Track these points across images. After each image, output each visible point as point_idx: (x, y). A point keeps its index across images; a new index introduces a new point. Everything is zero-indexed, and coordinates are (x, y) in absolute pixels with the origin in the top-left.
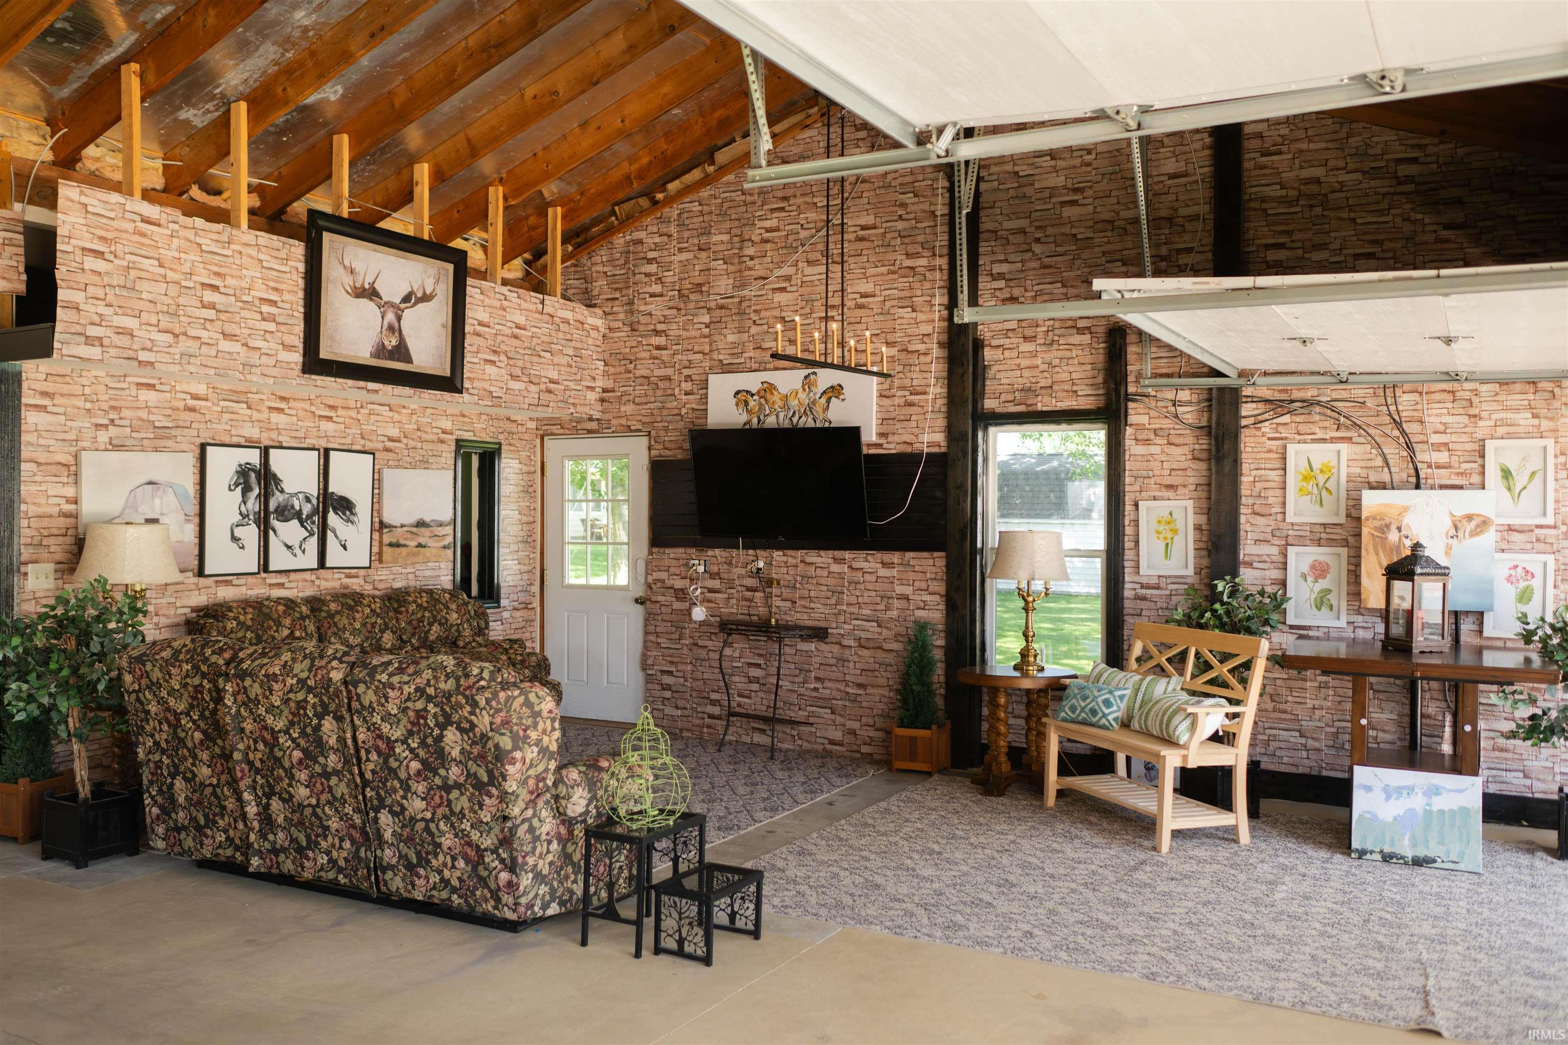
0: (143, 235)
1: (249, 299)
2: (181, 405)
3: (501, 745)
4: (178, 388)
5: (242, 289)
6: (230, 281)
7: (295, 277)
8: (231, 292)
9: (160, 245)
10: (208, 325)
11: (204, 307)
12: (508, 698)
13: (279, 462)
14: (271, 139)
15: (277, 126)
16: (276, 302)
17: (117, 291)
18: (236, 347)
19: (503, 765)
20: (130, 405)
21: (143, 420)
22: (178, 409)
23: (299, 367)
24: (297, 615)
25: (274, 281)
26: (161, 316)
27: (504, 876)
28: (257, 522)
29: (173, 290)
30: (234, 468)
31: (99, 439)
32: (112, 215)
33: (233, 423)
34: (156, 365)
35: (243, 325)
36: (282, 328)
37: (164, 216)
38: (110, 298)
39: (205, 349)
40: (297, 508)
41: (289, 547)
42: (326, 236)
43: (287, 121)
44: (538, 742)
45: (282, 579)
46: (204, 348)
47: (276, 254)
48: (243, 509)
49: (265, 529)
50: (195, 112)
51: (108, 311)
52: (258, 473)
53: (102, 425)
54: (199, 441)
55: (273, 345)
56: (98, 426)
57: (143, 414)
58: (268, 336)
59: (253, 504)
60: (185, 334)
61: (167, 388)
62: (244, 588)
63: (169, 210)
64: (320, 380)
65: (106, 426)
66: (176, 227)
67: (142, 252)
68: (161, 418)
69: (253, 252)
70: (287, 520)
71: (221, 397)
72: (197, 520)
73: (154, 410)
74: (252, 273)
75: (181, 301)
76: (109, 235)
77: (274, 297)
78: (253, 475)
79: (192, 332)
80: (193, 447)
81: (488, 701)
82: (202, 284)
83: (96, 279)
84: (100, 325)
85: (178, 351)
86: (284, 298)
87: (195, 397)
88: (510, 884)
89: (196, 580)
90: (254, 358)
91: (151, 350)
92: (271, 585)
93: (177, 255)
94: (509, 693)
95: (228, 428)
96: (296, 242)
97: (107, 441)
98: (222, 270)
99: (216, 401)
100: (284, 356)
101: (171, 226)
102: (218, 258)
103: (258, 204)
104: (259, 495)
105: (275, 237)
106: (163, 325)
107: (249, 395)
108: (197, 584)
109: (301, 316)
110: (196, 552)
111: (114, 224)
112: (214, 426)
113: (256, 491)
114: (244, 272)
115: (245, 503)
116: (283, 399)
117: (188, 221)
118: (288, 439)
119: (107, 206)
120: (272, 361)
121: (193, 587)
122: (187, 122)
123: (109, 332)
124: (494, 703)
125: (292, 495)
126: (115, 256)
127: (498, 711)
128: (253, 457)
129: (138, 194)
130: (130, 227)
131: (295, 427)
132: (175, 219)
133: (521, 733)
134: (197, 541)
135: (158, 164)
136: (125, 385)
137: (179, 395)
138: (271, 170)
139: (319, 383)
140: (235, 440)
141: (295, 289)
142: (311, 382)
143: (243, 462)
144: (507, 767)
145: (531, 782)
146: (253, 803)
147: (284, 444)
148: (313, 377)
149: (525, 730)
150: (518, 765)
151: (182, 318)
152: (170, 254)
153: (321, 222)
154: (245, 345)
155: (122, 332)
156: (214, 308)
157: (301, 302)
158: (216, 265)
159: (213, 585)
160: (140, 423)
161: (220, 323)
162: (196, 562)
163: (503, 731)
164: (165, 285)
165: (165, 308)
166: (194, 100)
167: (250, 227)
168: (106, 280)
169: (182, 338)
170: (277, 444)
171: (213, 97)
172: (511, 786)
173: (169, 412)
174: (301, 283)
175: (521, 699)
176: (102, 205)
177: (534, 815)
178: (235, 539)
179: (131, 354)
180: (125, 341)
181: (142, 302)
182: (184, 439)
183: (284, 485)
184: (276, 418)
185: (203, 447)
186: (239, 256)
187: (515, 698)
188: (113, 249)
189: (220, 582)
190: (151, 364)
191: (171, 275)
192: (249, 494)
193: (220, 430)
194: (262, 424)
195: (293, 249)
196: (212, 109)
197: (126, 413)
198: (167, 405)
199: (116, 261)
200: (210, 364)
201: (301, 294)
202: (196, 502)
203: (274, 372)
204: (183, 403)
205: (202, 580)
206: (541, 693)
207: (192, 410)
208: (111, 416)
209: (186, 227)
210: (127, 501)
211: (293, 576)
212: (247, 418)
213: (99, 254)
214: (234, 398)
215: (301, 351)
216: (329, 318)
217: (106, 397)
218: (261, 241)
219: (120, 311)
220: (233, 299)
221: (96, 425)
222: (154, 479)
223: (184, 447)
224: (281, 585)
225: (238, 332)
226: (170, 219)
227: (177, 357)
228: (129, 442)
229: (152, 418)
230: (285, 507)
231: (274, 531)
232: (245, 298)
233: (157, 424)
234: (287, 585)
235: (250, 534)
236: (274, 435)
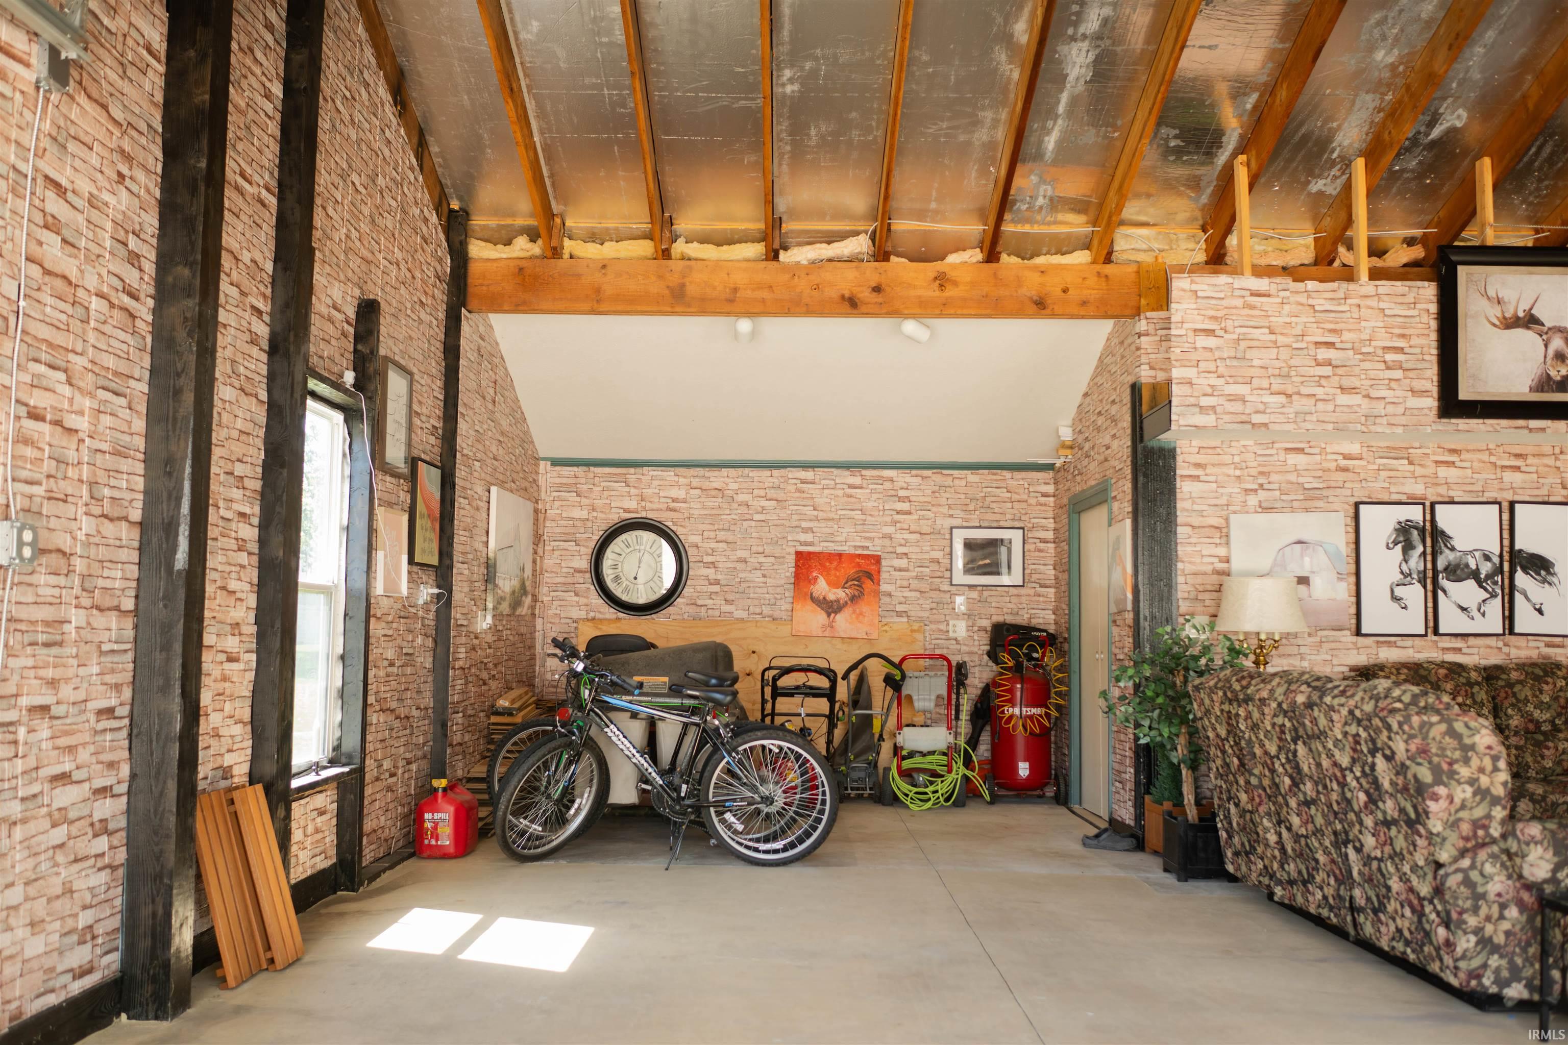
0: (1252, 307)
1: (1371, 350)
2: (1333, 465)
3: (1419, 776)
4: (1328, 450)
5: (1362, 341)
6: (1346, 336)
7: (1425, 319)
8: (1349, 346)
9: (1270, 313)
10: (1323, 382)
11: (1318, 365)
12: (1423, 725)
13: (1446, 518)
14: (1413, 185)
15: (1412, 171)
16: (1402, 349)
17: (1228, 362)
18: (1356, 399)
19: (1424, 800)
20: (1278, 469)
21: (1292, 483)
22: (1329, 470)
23: (1435, 412)
24: (1463, 680)
25: (1400, 327)
26: (1272, 380)
27: (1442, 932)
28: (1423, 581)
29: (1284, 354)
30: (1391, 525)
31: (1249, 503)
32: (1222, 295)
33: (1392, 480)
34: (1271, 426)
35: (1363, 377)
36: (1411, 374)
37: (1274, 286)
38: (1221, 370)
39: (1320, 406)
40: (1474, 567)
41: (1464, 609)
42: (1462, 271)
43: (1420, 162)
44: (1472, 782)
45: (1458, 643)
46: (1320, 404)
47: (1400, 299)
48: (1405, 568)
49: (1434, 591)
50: (1324, 181)
51: (1221, 381)
52: (1422, 531)
53: (1251, 490)
54: (1353, 500)
55: (1399, 393)
56: (1247, 491)
57: (1293, 477)
58: (1393, 384)
59: (1415, 562)
60: (1298, 393)
61: (1316, 451)
62: (1411, 651)
63: (1278, 280)
64: (1462, 423)
65: (1256, 490)
66: (1287, 294)
67: (1252, 323)
68: (1311, 480)
69: (1373, 303)
70: (1459, 580)
71: (1377, 455)
72: (1353, 579)
73: (1303, 473)
74: (1373, 324)
75: (1293, 362)
76: (1219, 314)
77: (1401, 343)
78: (1415, 533)
79: (1305, 390)
80: (1347, 506)
81: (1400, 724)
82: (1316, 343)
83: (1208, 355)
84: (1212, 395)
85: (1291, 410)
86: (1412, 343)
87: (1346, 457)
88: (1448, 944)
89: (1355, 639)
90: (1379, 408)
91: (1264, 412)
92: (1443, 649)
93: (1288, 320)
94: (1425, 718)
95: (1387, 485)
96: (1426, 284)
97: (1257, 504)
98: (1337, 327)
99: (1372, 460)
100: (1414, 402)
101: (1282, 294)
102: (1333, 315)
103: (1422, 255)
104: (1424, 553)
105: (1399, 283)
106: (1275, 387)
107: (1411, 451)
108: (1355, 644)
109: (1434, 359)
110: (1353, 610)
111: (1225, 303)
112: (1370, 484)
113: (1420, 549)
114: (1363, 324)
115: (1406, 562)
116: (1453, 451)
117: (1300, 286)
118: (1461, 493)
119: (1217, 289)
120: (1400, 410)
121: (1351, 646)
122: (1321, 193)
123: (1221, 400)
124: (1406, 727)
125: (1465, 553)
126: (1226, 332)
127: (1411, 737)
128: (1415, 514)
129: (1248, 270)
130: (1239, 302)
131: (1468, 481)
132: (1285, 287)
133: (1445, 767)
134: (1354, 599)
135: (1310, 240)
136: (1273, 452)
137: (1330, 457)
138: (1430, 217)
139: (1461, 427)
140: (1395, 498)
141: (1426, 332)
142: (1451, 428)
143: (1402, 519)
144: (1429, 803)
145: (1465, 828)
146: (1272, 831)
147: (1456, 499)
148: (1453, 421)
149: (1450, 764)
150: (1443, 804)
151: (1294, 379)
152: (1281, 320)
153: (1454, 258)
154: (1368, 396)
155: (1233, 398)
156: (1330, 365)
157: (1435, 344)
158: (1331, 322)
159: (1374, 645)
160: (1289, 486)
161: (1337, 378)
162: (1354, 621)
163: (1419, 760)
164: (1276, 350)
165: (1277, 372)
166: (1317, 171)
167: (1370, 279)
168: (1217, 354)
169: (1295, 397)
170: (1447, 500)
171: (1333, 163)
172: (1436, 825)
173: (1320, 473)
174: (1434, 324)
175: (1443, 727)
176: (1211, 288)
177: (1473, 866)
178: (1395, 599)
179: (1244, 418)
180: (1237, 407)
181: (1253, 370)
182: (1336, 499)
183: (1456, 543)
184: (1443, 472)
185: (1357, 505)
186: (1356, 309)
187: (1432, 725)
188: (1223, 325)
189: (1382, 642)
190: (1265, 425)
191: (1281, 339)
192: (1411, 552)
193: (1378, 487)
194: (1427, 480)
195: (1421, 291)
196: (1338, 174)
197: (1274, 477)
198: (1319, 467)
199: (1227, 336)
200: (1327, 419)
201: (1434, 336)
202: (1352, 561)
203: (1403, 420)
204: (1335, 464)
205: (1360, 639)
206: (1473, 724)
207: (1345, 470)
208: (1260, 481)
209: (1297, 292)
210: (1275, 560)
211: (1472, 641)
212: (1408, 475)
213: (1210, 332)
214: (1392, 455)
215: (1436, 395)
216: (1470, 356)
217: (1255, 464)
218: (1381, 290)
219: (1231, 380)
220: (1351, 353)
221: (1246, 490)
222: (1304, 538)
223: (1336, 506)
224: (1458, 650)
225: (1357, 384)
226: (1280, 287)
227: (1292, 416)
228: (1278, 505)
229: (1301, 480)
230: (1457, 566)
231: (1444, 591)
232: (1364, 350)
233: (1307, 486)
234: (1464, 651)
235: (1415, 594)
236: (1443, 490)
